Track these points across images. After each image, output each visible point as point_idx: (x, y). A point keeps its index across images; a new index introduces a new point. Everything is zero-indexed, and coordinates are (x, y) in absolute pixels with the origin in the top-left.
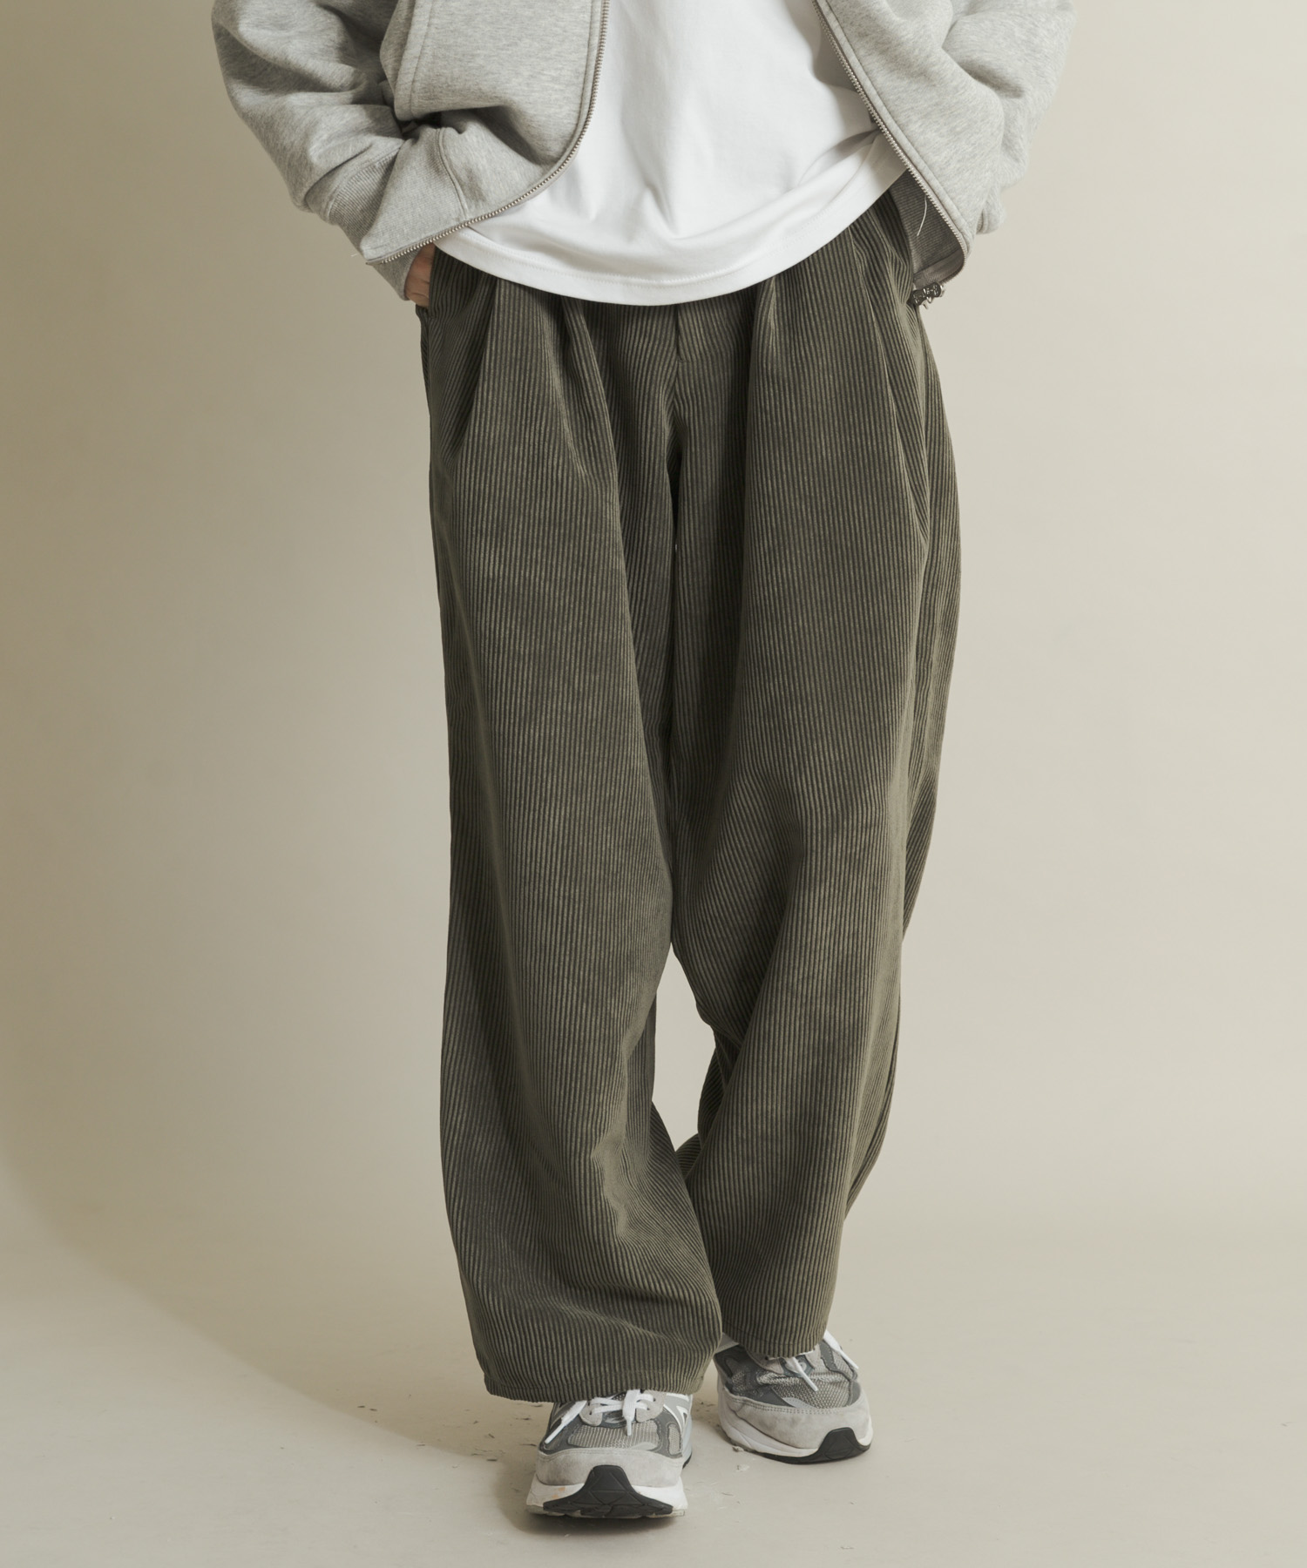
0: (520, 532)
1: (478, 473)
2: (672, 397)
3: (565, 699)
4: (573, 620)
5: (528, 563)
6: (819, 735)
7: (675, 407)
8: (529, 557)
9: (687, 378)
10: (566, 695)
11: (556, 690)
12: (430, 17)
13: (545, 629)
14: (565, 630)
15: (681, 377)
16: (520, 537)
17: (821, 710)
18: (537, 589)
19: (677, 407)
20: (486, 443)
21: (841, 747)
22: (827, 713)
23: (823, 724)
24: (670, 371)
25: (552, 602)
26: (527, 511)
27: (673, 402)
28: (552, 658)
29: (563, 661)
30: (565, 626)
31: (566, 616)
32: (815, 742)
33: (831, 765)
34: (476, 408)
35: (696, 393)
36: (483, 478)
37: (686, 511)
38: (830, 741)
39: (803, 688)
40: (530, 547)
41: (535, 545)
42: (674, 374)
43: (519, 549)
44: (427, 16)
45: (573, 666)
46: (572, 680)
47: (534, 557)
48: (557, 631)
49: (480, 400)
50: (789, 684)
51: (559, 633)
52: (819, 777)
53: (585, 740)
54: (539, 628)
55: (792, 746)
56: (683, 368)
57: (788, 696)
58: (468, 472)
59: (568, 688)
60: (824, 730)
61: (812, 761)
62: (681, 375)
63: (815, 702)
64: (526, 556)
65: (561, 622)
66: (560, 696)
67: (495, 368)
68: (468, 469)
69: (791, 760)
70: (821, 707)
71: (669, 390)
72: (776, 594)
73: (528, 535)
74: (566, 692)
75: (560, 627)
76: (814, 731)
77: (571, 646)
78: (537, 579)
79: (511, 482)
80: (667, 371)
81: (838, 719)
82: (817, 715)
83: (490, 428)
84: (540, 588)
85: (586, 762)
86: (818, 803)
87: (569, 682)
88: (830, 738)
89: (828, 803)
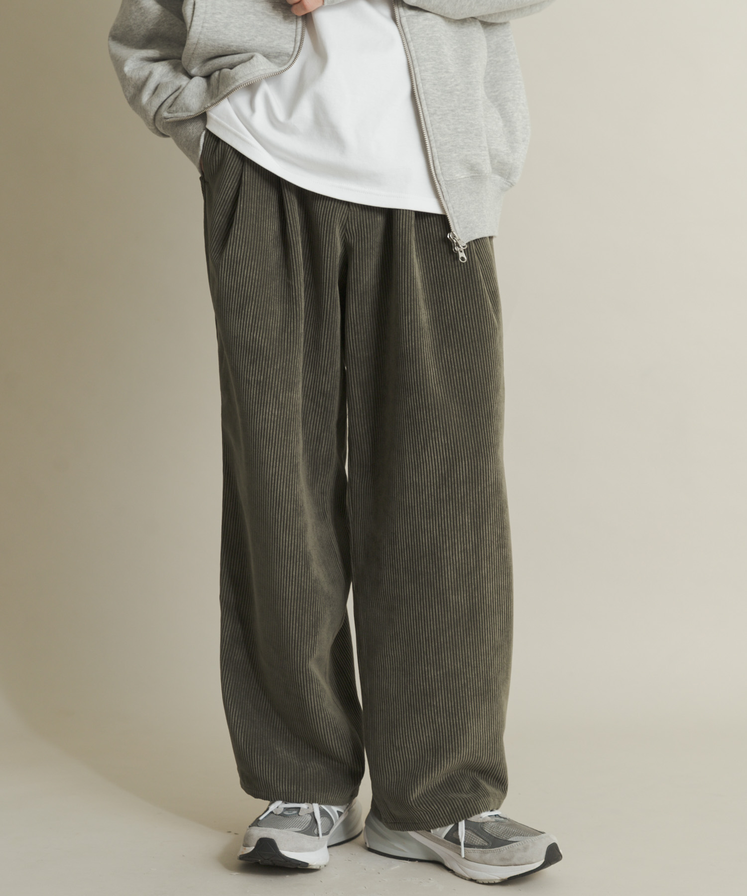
0: (252, 311)
1: (231, 276)
2: (344, 231)
3: (274, 407)
4: (280, 362)
5: (256, 328)
6: (436, 428)
7: (346, 237)
8: (256, 325)
9: (353, 221)
10: (274, 405)
11: (269, 401)
12: (203, 23)
13: (263, 366)
14: (275, 367)
15: (350, 220)
16: (252, 313)
17: (437, 414)
18: (260, 343)
19: (347, 237)
20: (236, 259)
21: (448, 435)
22: (440, 416)
23: (438, 422)
24: (344, 216)
25: (268, 351)
26: (257, 299)
27: (345, 234)
28: (267, 384)
29: (273, 385)
30: (276, 365)
31: (276, 360)
32: (433, 432)
33: (442, 446)
34: (231, 239)
35: (358, 229)
36: (233, 279)
37: (351, 297)
38: (442, 432)
39: (426, 401)
40: (257, 319)
41: (260, 318)
42: (346, 218)
43: (251, 320)
44: (201, 22)
45: (279, 388)
46: (278, 396)
47: (259, 325)
48: (271, 368)
49: (233, 235)
50: (419, 399)
51: (272, 369)
52: (435, 452)
53: (285, 431)
54: (260, 366)
55: (420, 434)
56: (351, 215)
57: (418, 406)
58: (225, 276)
59: (276, 401)
60: (438, 426)
61: (431, 443)
62: (350, 218)
63: (433, 409)
64: (255, 325)
65: (273, 363)
66: (271, 405)
67: (242, 217)
68: (225, 274)
69: (420, 442)
70: (437, 412)
71: (343, 227)
72: (414, 347)
73: (256, 313)
74: (274, 403)
75: (272, 366)
76: (432, 426)
77: (279, 377)
78: (260, 338)
79: (249, 282)
80: (342, 216)
81: (446, 419)
82: (434, 417)
83: (238, 251)
84: (261, 343)
85: (285, 443)
86: (434, 467)
87: (276, 397)
88: (442, 430)
89: (440, 467)
